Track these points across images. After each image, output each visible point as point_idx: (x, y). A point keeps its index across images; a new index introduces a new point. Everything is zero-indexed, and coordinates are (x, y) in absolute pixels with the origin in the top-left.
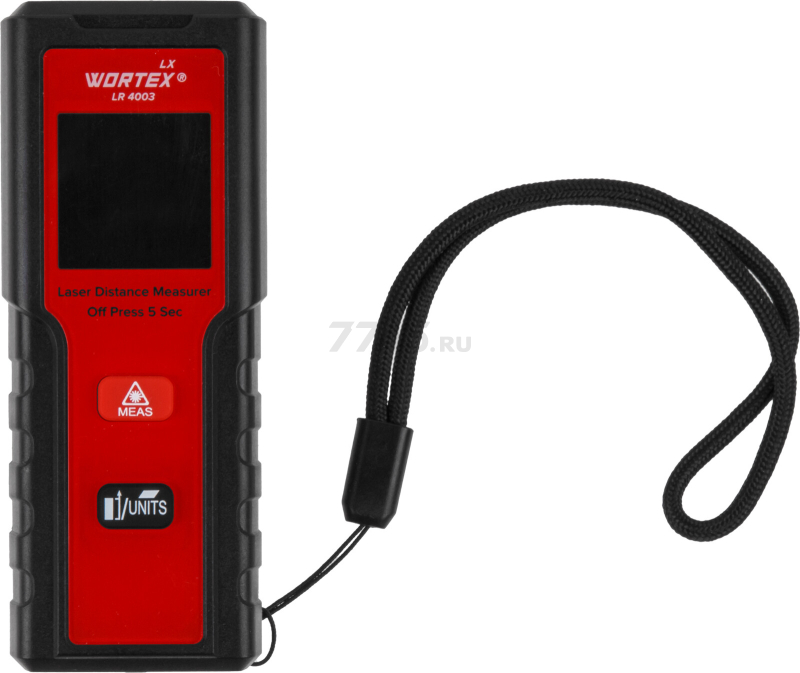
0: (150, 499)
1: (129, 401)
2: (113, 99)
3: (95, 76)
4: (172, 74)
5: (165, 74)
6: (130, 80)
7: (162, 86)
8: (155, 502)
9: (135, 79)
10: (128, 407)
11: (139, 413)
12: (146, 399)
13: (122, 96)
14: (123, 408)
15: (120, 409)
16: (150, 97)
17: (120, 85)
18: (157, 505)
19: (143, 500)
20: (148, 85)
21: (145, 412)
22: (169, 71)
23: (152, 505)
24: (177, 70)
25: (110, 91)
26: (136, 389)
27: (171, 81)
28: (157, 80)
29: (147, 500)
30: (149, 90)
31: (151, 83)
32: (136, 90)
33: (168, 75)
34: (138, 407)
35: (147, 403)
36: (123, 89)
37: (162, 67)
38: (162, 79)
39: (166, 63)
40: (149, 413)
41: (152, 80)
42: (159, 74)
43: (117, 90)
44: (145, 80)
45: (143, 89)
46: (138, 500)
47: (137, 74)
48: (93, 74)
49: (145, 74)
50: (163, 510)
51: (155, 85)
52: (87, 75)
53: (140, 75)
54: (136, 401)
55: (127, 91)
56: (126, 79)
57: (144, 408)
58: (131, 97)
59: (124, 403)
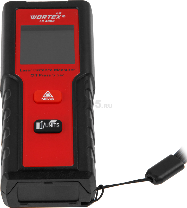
0: (53, 123)
1: (45, 96)
2: (40, 22)
3: (34, 16)
4: (60, 16)
5: (58, 16)
6: (46, 17)
7: (57, 18)
8: (55, 124)
9: (48, 17)
10: (45, 98)
11: (49, 99)
12: (51, 95)
13: (43, 21)
14: (43, 98)
15: (42, 98)
16: (53, 21)
17: (42, 18)
18: (56, 125)
19: (50, 123)
20: (52, 18)
21: (51, 99)
22: (59, 15)
23: (54, 125)
24: (62, 14)
25: (39, 20)
26: (48, 93)
27: (60, 17)
28: (55, 17)
29: (52, 123)
30: (52, 19)
31: (53, 18)
32: (48, 20)
33: (59, 16)
34: (48, 98)
35: (52, 96)
36: (43, 19)
37: (57, 14)
38: (57, 17)
39: (58, 13)
40: (53, 99)
41: (53, 17)
42: (56, 16)
43: (41, 20)
44: (51, 17)
45: (50, 19)
46: (49, 123)
47: (48, 16)
48: (33, 16)
49: (51, 16)
50: (58, 126)
51: (55, 18)
52: (31, 16)
53: (49, 16)
54: (48, 96)
55: (45, 20)
56: (45, 17)
57: (51, 98)
58: (46, 21)
59: (44, 96)
